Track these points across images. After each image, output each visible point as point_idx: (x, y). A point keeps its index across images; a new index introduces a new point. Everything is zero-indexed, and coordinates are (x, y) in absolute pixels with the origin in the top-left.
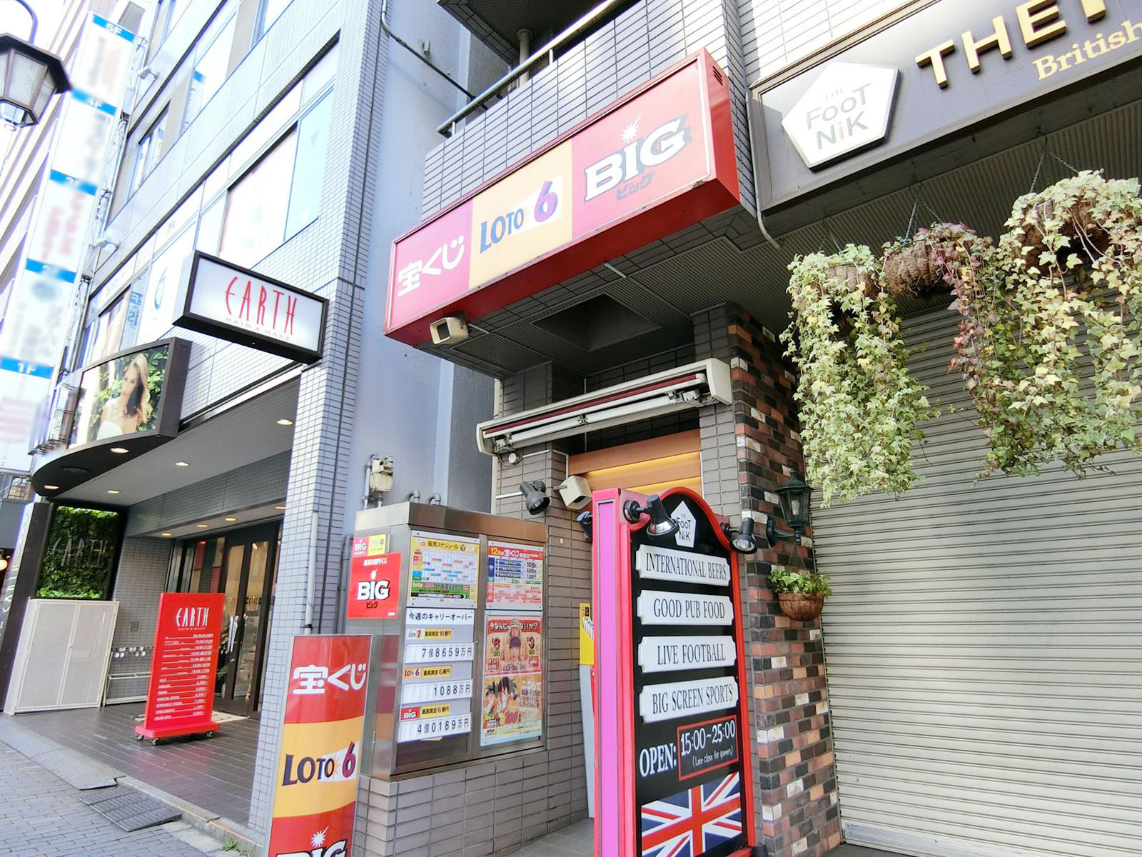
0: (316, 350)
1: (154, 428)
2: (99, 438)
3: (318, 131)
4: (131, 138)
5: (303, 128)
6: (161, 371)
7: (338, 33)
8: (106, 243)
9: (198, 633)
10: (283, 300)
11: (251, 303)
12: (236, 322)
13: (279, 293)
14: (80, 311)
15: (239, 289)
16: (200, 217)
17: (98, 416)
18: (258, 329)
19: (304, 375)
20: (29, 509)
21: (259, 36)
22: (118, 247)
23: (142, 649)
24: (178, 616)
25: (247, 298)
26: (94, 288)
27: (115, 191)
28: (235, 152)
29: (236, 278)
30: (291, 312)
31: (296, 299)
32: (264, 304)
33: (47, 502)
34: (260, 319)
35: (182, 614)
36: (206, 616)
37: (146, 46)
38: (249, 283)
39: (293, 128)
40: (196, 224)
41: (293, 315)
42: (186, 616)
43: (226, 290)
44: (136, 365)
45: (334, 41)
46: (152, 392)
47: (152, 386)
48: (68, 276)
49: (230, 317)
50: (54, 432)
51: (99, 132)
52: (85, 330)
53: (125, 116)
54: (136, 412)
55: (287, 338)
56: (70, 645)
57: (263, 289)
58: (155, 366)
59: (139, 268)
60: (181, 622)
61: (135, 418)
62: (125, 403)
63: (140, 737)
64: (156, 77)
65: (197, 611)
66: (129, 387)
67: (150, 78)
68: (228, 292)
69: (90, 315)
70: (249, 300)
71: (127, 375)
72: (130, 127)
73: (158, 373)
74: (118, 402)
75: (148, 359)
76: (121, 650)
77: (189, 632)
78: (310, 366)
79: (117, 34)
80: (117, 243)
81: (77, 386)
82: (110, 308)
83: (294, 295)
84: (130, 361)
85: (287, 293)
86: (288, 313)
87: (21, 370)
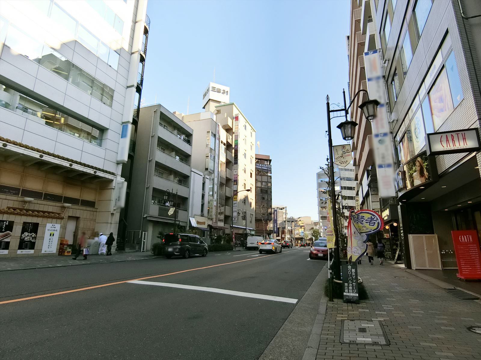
0: (478, 146)
1: (431, 179)
2: (415, 185)
3: (453, 66)
4: (388, 82)
5: (447, 65)
6: (427, 161)
7: (447, 29)
8: (394, 121)
9: (469, 244)
10: (460, 135)
11: (449, 141)
12: (446, 149)
13: (458, 134)
14: (392, 144)
15: (444, 139)
16: (421, 105)
17: (412, 179)
18: (454, 148)
19: (477, 155)
20: (399, 207)
21: (419, 37)
22: (397, 120)
23: (451, 251)
24: (460, 239)
25: (447, 140)
26: (394, 135)
27: (389, 102)
28: (425, 80)
29: (442, 136)
30: (464, 138)
31: (464, 133)
32: (454, 140)
33: (404, 204)
34: (454, 145)
35: (461, 238)
36: (471, 238)
37: (381, 50)
38: (447, 135)
39: (443, 66)
40: (420, 108)
41: (465, 139)
42: (463, 238)
43: (440, 141)
44: (418, 161)
45: (447, 32)
46: (426, 168)
47: (425, 166)
48: (385, 134)
49: (444, 148)
50: (401, 185)
51: (379, 87)
52: (396, 149)
53: (384, 77)
54: (424, 176)
55: (466, 147)
56: (425, 249)
57: (452, 135)
58: (424, 160)
59: (407, 126)
60: (462, 240)
61: (424, 178)
62: (419, 173)
63: (459, 278)
64: (389, 60)
65: (467, 237)
66: (418, 168)
67: (387, 62)
68: (441, 141)
69: (396, 143)
70: (448, 141)
71: (416, 165)
72: (386, 79)
73: (426, 162)
74: (417, 173)
75: (421, 158)
76: (443, 251)
77: (466, 244)
78: (478, 152)
79: (372, 53)
80: (397, 119)
81: (403, 170)
82: (401, 141)
83: (463, 132)
84: (416, 160)
85: (460, 133)
86: (463, 139)
87: (384, 167)
